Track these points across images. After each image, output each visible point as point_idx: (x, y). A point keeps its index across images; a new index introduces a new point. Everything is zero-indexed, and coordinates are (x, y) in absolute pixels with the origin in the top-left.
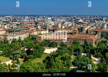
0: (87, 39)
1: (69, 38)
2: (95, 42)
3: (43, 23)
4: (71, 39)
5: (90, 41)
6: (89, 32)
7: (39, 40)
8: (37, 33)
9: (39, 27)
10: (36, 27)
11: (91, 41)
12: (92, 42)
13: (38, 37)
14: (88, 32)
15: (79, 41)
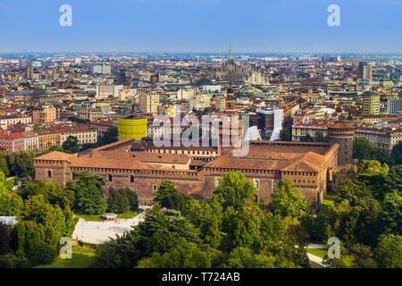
0: (286, 169)
1: (199, 167)
2: (328, 181)
3: (71, 91)
4: (208, 172)
5: (302, 177)
6: (299, 134)
7: (50, 176)
8: (41, 141)
9: (51, 114)
10: (36, 113)
11: (306, 178)
12: (311, 184)
13: (46, 164)
14: (294, 133)
15: (250, 181)
